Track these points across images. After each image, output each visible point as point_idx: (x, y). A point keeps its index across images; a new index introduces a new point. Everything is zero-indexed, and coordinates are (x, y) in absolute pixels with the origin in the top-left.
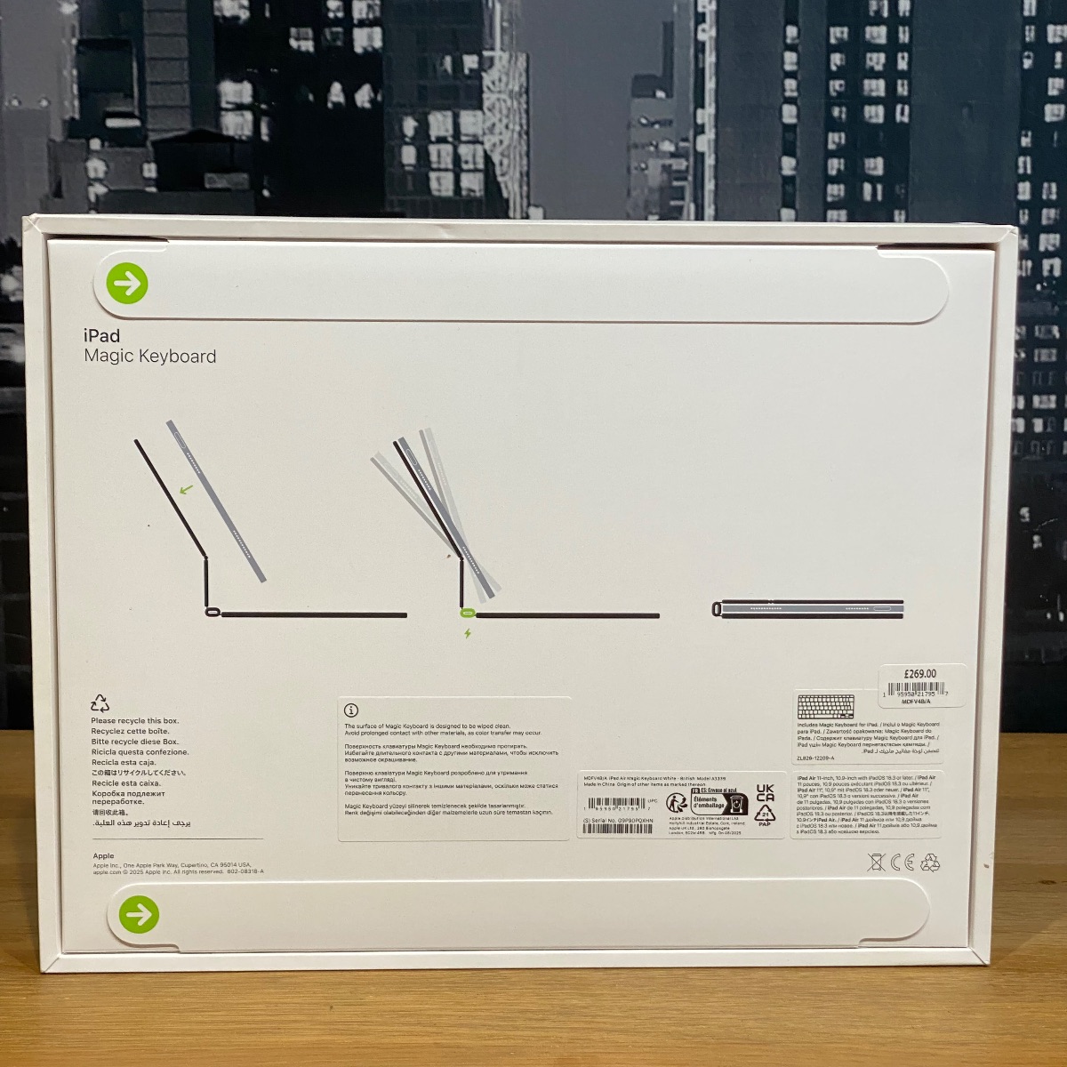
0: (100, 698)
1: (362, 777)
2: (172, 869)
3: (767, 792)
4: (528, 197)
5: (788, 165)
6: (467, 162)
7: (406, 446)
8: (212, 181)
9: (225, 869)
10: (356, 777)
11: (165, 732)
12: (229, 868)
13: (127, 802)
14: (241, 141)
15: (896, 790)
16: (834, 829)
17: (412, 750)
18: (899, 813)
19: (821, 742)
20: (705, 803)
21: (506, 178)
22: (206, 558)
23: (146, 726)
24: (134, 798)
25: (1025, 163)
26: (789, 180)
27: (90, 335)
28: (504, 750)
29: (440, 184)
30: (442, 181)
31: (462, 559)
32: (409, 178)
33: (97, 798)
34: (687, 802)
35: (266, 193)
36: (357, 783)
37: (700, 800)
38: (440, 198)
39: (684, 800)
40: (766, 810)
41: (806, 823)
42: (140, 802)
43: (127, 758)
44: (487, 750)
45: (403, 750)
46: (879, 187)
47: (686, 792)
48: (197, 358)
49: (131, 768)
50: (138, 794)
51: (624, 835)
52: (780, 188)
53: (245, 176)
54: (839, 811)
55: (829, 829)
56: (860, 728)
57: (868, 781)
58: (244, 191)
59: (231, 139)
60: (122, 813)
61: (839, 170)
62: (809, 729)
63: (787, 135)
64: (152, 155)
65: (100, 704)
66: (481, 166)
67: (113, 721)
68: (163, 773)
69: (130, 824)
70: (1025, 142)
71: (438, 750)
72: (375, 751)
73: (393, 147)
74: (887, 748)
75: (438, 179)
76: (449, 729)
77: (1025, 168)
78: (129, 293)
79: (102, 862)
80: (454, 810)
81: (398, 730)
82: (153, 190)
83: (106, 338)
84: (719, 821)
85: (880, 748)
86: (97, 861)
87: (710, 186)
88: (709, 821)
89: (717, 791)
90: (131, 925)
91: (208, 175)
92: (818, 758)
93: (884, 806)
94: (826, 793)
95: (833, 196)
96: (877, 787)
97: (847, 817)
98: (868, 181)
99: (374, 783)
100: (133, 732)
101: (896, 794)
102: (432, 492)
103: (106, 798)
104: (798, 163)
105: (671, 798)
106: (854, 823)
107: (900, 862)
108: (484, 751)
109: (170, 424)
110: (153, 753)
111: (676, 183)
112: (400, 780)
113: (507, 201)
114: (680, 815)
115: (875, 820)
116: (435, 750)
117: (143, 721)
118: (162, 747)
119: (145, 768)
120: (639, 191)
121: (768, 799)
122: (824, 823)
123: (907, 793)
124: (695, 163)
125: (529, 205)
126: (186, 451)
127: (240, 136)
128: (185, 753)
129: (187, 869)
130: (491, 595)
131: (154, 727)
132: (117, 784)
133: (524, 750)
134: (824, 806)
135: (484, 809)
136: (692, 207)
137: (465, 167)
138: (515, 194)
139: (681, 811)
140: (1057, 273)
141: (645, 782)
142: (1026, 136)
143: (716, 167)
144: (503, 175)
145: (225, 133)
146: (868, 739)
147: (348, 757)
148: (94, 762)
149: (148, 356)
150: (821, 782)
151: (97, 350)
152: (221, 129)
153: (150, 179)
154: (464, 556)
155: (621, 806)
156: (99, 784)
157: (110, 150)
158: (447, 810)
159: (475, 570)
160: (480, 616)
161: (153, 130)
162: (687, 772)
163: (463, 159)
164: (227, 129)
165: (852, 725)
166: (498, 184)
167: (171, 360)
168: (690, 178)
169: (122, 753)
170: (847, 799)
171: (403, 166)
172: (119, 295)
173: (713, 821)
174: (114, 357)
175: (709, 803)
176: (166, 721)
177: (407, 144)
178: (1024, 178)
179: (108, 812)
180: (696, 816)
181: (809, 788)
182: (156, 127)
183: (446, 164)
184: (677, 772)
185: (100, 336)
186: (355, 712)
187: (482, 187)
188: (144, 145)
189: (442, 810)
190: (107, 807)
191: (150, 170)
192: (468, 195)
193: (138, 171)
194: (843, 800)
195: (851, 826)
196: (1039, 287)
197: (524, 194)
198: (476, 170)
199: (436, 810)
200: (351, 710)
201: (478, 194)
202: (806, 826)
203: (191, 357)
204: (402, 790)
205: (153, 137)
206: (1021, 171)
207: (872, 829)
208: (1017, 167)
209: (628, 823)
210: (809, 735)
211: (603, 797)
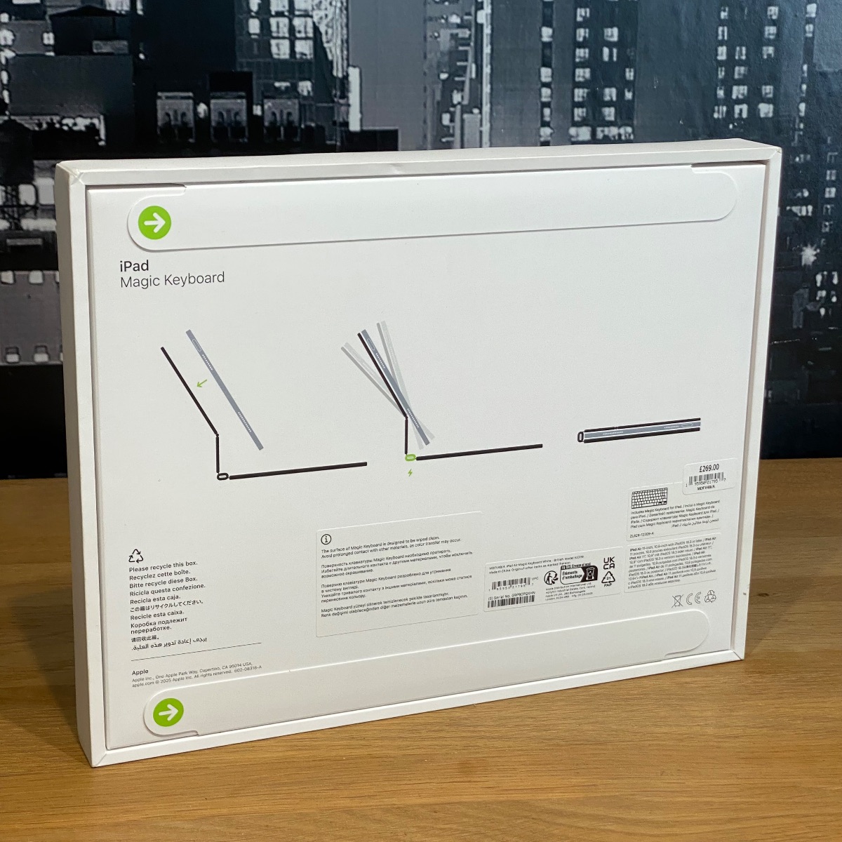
0: (136, 552)
1: (334, 588)
2: (193, 675)
3: (610, 563)
4: (348, 59)
5: (547, 33)
6: (299, 32)
7: (367, 337)
8: (98, 47)
9: (233, 670)
10: (329, 588)
11: (187, 572)
12: (237, 668)
13: (158, 629)
14: (120, 15)
15: (691, 550)
16: (652, 582)
17: (370, 564)
18: (693, 566)
19: (645, 523)
20: (569, 575)
21: (331, 44)
22: (217, 435)
23: (172, 570)
24: (163, 625)
25: (723, 31)
26: (547, 45)
27: (125, 266)
28: (435, 555)
29: (279, 49)
30: (281, 47)
31: (407, 418)
32: (255, 44)
33: (134, 629)
34: (558, 576)
35: (142, 56)
36: (330, 594)
37: (566, 574)
38: (279, 60)
39: (556, 575)
40: (609, 575)
41: (635, 581)
42: (168, 628)
43: (157, 596)
44: (423, 557)
45: (364, 564)
46: (615, 51)
47: (557, 569)
48: (210, 279)
49: (160, 603)
50: (168, 622)
51: (515, 605)
52: (540, 52)
53: (125, 43)
54: (655, 569)
55: (649, 583)
56: (670, 510)
57: (675, 546)
58: (124, 55)
59: (113, 13)
60: (154, 638)
61: (585, 37)
62: (637, 515)
63: (546, 10)
64: (50, 27)
65: (136, 557)
66: (311, 35)
67: (147, 569)
68: (186, 603)
69: (160, 645)
70: (723, 15)
71: (388, 561)
72: (343, 567)
73: (242, 20)
74: (687, 522)
75: (278, 45)
76: (395, 545)
77: (723, 36)
78: (156, 230)
79: (139, 676)
80: (400, 603)
81: (360, 550)
82: (52, 54)
83: (138, 268)
84: (578, 587)
85: (683, 523)
86: (135, 677)
87: (487, 50)
88: (572, 588)
89: (578, 566)
90: (162, 721)
91: (95, 42)
92: (643, 535)
93: (683, 562)
94: (648, 558)
95: (580, 57)
96: (680, 550)
97: (660, 573)
98: (607, 46)
99: (343, 591)
100: (162, 575)
101: (691, 553)
102: (386, 370)
103: (142, 628)
104: (554, 32)
105: (548, 575)
106: (664, 577)
107: (692, 599)
108: (421, 557)
109: (189, 333)
110: (178, 589)
111: (461, 48)
112: (361, 587)
113: (331, 62)
114: (553, 586)
115: (678, 572)
116: (386, 561)
117: (170, 566)
118: (185, 584)
119: (172, 602)
120: (433, 54)
121: (610, 567)
122: (646, 579)
123: (698, 551)
124: (476, 31)
125: (348, 65)
126: (202, 353)
127: (120, 11)
128: (202, 586)
129: (204, 673)
130: (427, 442)
131: (178, 569)
132: (150, 616)
133: (449, 554)
134: (646, 567)
135: (420, 600)
136: (474, 66)
137: (298, 35)
138: (337, 57)
139: (554, 583)
140: (745, 115)
141: (530, 566)
142: (724, 11)
143: (492, 35)
144: (328, 42)
145: (108, 8)
146: (675, 517)
147: (324, 574)
148: (132, 602)
149: (171, 279)
150: (645, 551)
151: (130, 278)
152: (105, 6)
153: (49, 45)
154: (408, 416)
155: (514, 585)
156: (136, 618)
157: (17, 22)
158: (395, 604)
159: (415, 425)
160: (419, 459)
161: (50, 7)
162: (558, 556)
163: (297, 29)
164: (110, 5)
165: (666, 509)
166: (324, 49)
167: (189, 282)
168: (472, 44)
169: (153, 592)
170: (661, 561)
171: (250, 34)
172: (148, 232)
173: (575, 587)
174: (145, 283)
175: (573, 575)
176: (188, 564)
177: (253, 17)
178: (722, 43)
179: (144, 639)
180: (563, 586)
181: (637, 556)
182: (53, 4)
183: (284, 33)
184: (551, 556)
185: (133, 266)
186: (329, 541)
187: (312, 51)
188: (43, 18)
189: (390, 604)
190: (142, 635)
191: (49, 39)
192: (301, 58)
193: (40, 40)
194: (658, 561)
195: (663, 579)
196: (731, 126)
197: (345, 57)
198: (307, 38)
199: (387, 605)
200: (326, 539)
201: (309, 57)
202: (634, 583)
203: (205, 278)
204: (363, 593)
205: (50, 12)
206: (720, 38)
207: (676, 579)
208: (717, 35)
209: (518, 596)
210: (638, 519)
211: (502, 581)
